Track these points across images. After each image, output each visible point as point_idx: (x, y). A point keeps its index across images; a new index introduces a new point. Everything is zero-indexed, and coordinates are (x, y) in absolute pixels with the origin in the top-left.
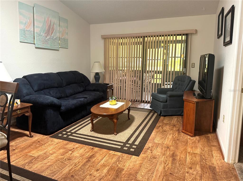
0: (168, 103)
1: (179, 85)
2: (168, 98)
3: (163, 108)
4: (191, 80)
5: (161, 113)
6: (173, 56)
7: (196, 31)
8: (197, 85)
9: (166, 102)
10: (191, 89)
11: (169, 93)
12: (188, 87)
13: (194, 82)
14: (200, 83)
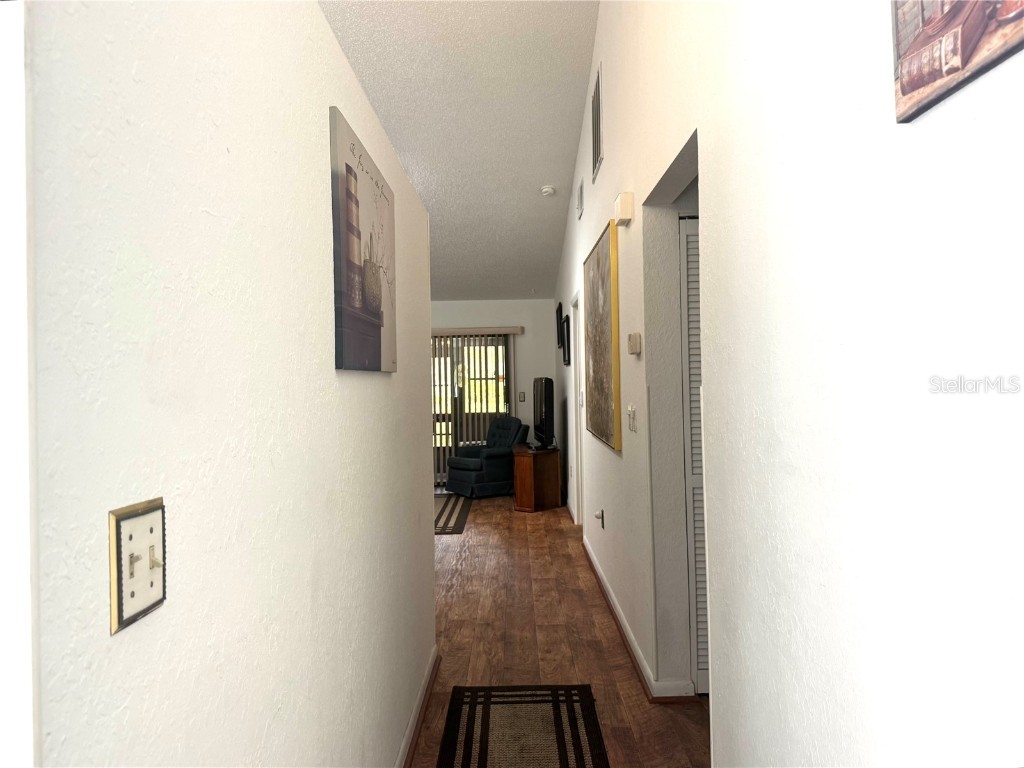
0: (484, 471)
1: (500, 436)
2: (484, 461)
3: (477, 482)
4: (521, 425)
5: (472, 493)
6: (484, 376)
7: (523, 330)
8: (532, 431)
9: (481, 469)
10: (523, 441)
11: (485, 452)
12: (518, 437)
13: (527, 428)
14: (536, 428)
